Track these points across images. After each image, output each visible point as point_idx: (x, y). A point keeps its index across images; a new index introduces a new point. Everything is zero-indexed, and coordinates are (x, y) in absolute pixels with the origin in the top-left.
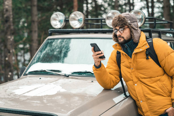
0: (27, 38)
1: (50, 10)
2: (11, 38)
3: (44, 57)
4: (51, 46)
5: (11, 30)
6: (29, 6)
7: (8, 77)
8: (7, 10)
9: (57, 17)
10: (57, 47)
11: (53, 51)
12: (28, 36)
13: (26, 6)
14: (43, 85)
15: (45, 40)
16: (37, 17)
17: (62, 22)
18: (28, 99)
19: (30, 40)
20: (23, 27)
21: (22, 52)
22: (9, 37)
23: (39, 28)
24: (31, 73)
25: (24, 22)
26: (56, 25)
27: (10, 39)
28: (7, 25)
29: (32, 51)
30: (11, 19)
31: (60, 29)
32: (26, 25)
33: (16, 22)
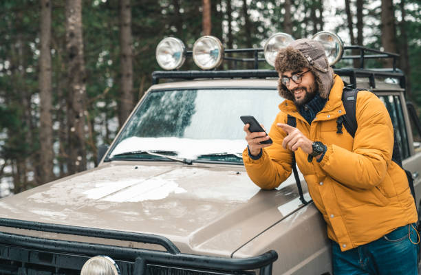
0: (113, 88)
1: (158, 33)
2: (81, 89)
3: (143, 125)
4: (158, 103)
5: (81, 73)
6: (115, 25)
7: (75, 165)
8: (72, 35)
9: (170, 47)
10: (169, 107)
11: (161, 113)
12: (115, 84)
13: (110, 26)
14: (142, 180)
15: (146, 93)
16: (133, 47)
17: (179, 56)
18: (112, 208)
19: (117, 93)
20: (104, 67)
21: (103, 115)
22: (77, 87)
23: (135, 70)
24: (118, 157)
25: (106, 58)
26: (168, 63)
27: (78, 90)
28: (72, 63)
29: (121, 114)
30: (81, 53)
31: (174, 70)
32: (110, 62)
33: (90, 57)
